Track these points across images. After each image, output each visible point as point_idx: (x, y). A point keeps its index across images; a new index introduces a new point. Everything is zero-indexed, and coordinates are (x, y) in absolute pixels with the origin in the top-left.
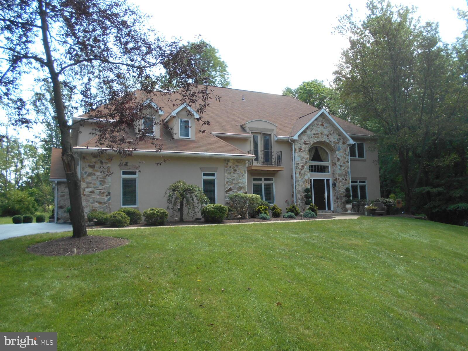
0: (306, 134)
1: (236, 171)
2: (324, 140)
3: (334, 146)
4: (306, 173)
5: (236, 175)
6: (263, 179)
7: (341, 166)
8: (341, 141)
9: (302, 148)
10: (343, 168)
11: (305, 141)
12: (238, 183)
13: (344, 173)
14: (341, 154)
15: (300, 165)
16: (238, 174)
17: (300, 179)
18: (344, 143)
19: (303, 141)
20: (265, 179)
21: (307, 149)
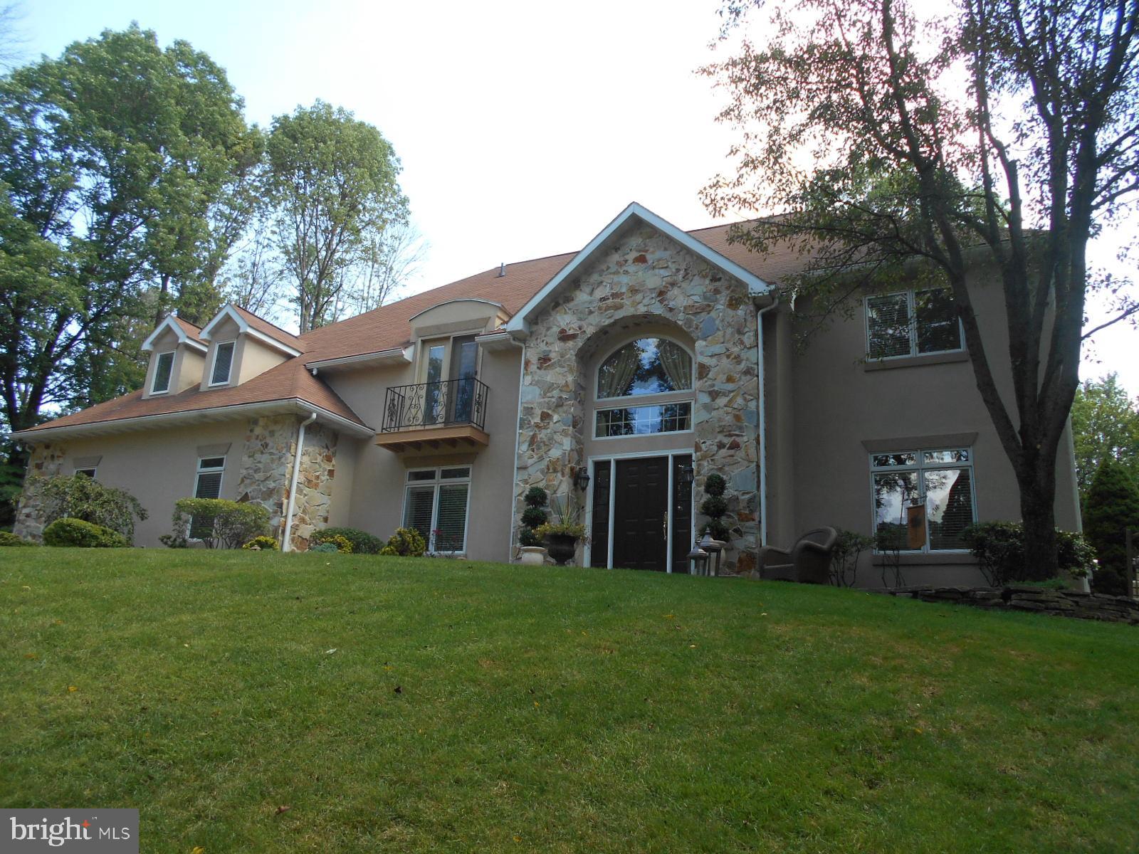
0: (571, 305)
1: (267, 445)
2: (642, 310)
3: (688, 322)
4: (558, 437)
5: (265, 458)
6: (438, 475)
7: (714, 395)
8: (723, 299)
9: (552, 355)
10: (722, 401)
11: (563, 331)
12: (267, 479)
13: (729, 419)
14: (718, 349)
15: (538, 412)
16: (271, 454)
17: (530, 462)
18: (734, 303)
19: (555, 330)
20: (446, 474)
21: (571, 355)
